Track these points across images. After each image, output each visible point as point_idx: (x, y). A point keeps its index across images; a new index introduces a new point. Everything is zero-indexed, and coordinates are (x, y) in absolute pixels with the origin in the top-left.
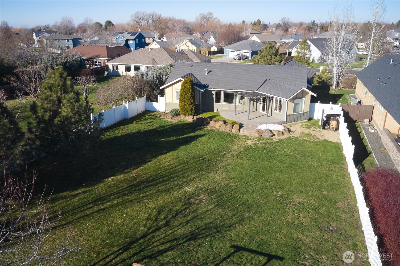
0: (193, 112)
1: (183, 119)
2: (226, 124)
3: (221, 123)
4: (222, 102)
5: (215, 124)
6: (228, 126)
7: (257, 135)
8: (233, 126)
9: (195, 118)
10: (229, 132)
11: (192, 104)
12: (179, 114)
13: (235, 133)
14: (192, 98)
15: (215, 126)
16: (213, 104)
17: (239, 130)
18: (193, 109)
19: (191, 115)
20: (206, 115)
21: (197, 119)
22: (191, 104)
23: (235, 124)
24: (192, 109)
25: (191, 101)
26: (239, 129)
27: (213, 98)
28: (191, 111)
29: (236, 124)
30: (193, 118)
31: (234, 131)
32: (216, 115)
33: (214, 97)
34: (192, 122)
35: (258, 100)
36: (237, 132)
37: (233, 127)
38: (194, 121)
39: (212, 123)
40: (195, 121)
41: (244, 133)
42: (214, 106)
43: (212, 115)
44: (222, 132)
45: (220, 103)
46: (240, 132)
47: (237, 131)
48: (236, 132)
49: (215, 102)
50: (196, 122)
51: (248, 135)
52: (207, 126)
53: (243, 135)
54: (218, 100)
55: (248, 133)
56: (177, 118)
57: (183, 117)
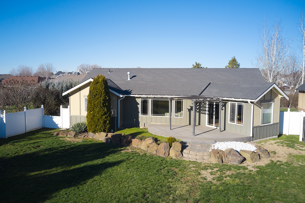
0: (107, 127)
1: (91, 137)
2: (159, 142)
3: (149, 141)
4: (151, 114)
5: (140, 143)
6: (162, 145)
7: (214, 160)
8: (170, 145)
9: (110, 135)
10: (164, 156)
11: (106, 115)
12: (86, 131)
13: (174, 158)
14: (106, 106)
15: (139, 147)
16: (137, 117)
17: (182, 151)
18: (108, 122)
19: (104, 131)
20: (126, 132)
21: (112, 137)
22: (104, 115)
23: (173, 142)
24: (105, 122)
25: (103, 110)
26: (180, 149)
27: (138, 108)
28: (104, 125)
29: (175, 142)
30: (107, 136)
31: (173, 153)
32: (141, 131)
33: (140, 106)
34: (104, 141)
35: (202, 110)
36: (178, 155)
37: (170, 147)
38: (107, 139)
39: (135, 142)
40: (109, 140)
41: (190, 156)
42: (140, 120)
43: (135, 132)
44: (152, 157)
45: (147, 116)
46: (183, 155)
47: (178, 153)
48: (176, 156)
49: (140, 114)
50: (111, 142)
51: (199, 161)
52: (128, 148)
53: (190, 161)
54: (145, 112)
55: (197, 157)
56: (82, 137)
57: (92, 134)
